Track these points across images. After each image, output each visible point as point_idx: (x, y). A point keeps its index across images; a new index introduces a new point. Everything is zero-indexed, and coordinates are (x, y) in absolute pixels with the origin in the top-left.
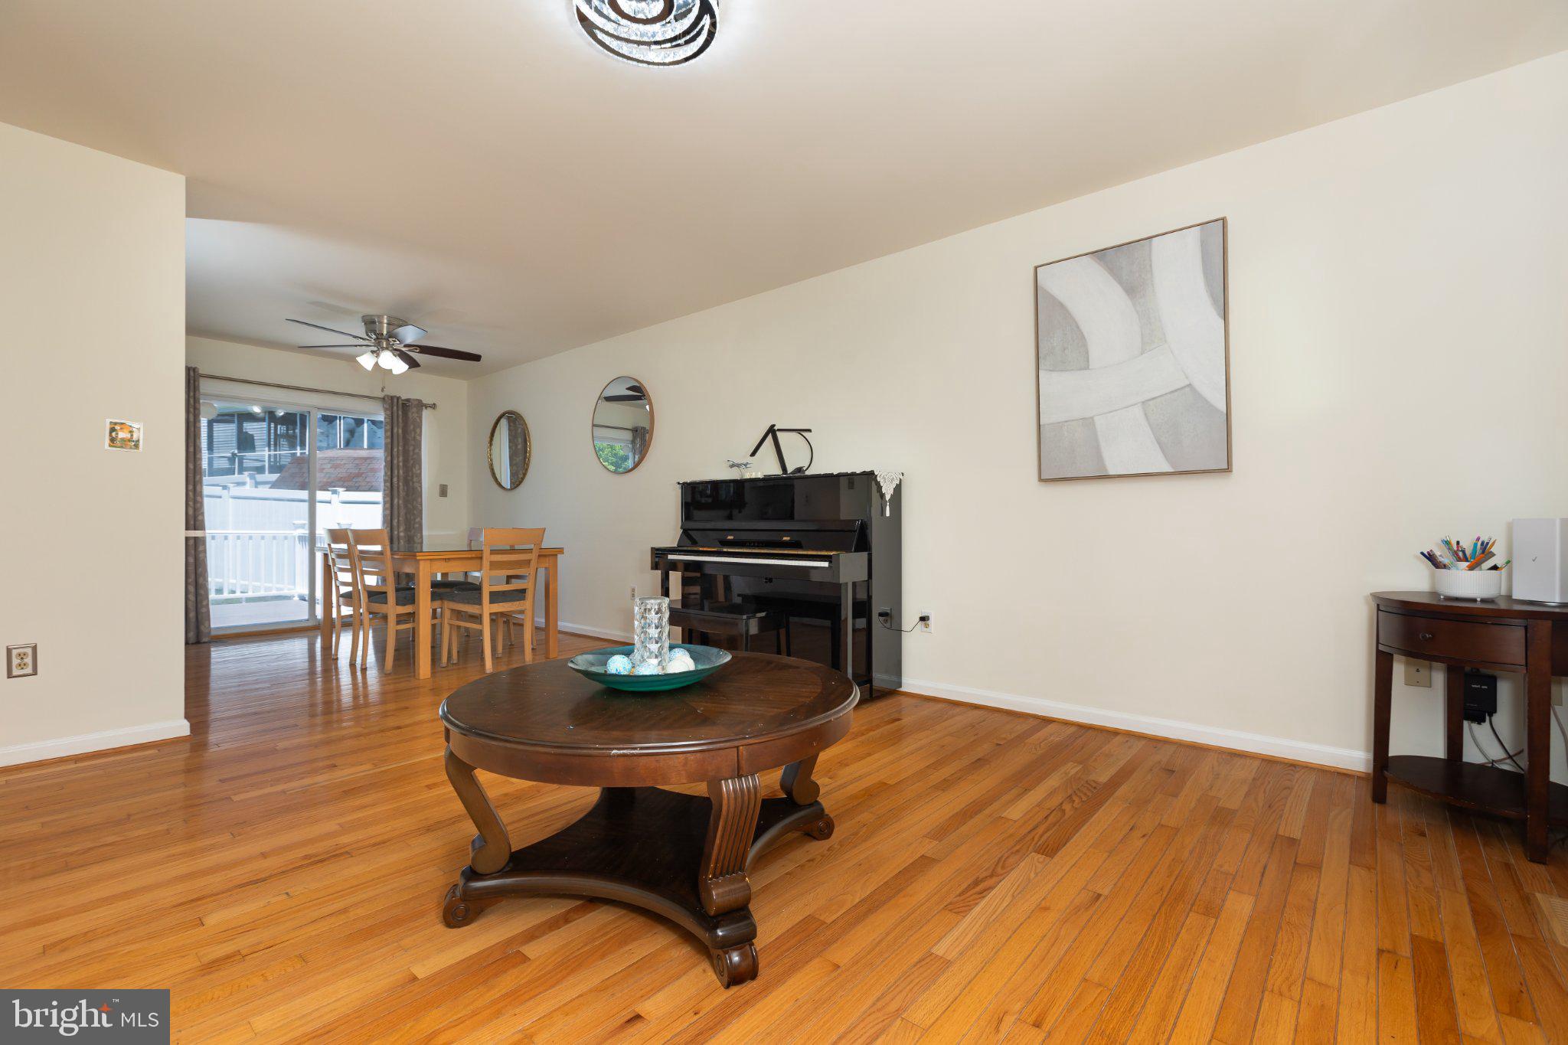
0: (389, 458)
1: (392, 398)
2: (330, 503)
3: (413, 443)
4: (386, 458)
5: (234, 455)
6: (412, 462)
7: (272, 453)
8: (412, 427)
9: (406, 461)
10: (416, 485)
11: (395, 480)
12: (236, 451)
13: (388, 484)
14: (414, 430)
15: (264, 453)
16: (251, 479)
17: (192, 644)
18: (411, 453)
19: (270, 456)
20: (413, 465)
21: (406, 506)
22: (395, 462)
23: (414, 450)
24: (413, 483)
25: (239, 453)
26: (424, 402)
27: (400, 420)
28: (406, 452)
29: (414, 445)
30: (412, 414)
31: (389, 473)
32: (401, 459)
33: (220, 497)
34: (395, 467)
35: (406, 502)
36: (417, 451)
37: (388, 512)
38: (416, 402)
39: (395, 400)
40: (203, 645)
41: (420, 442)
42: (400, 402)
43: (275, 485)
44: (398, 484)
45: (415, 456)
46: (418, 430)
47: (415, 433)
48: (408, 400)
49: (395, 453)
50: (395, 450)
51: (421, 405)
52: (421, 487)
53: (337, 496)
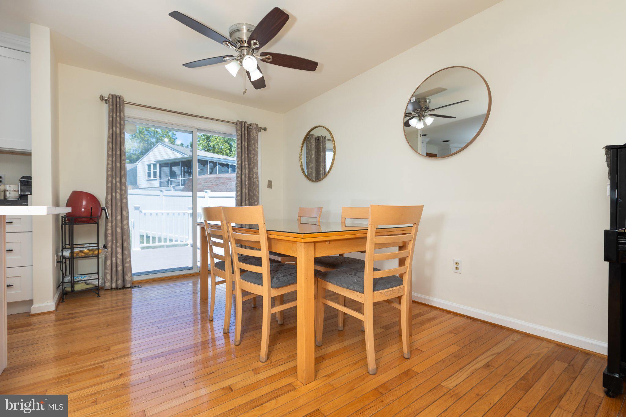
0: (240, 162)
1: (241, 123)
2: (204, 197)
3: (253, 152)
4: (238, 162)
5: (169, 180)
6: (253, 165)
7: (183, 178)
8: (253, 142)
9: (249, 165)
10: (255, 180)
11: (243, 176)
12: (169, 178)
13: (239, 179)
14: (254, 144)
15: (179, 179)
16: (173, 189)
17: (120, 289)
18: (252, 159)
19: (181, 180)
20: (254, 167)
21: (249, 194)
22: (243, 164)
23: (254, 157)
24: (254, 179)
25: (170, 179)
26: (260, 126)
27: (246, 137)
28: (249, 159)
29: (254, 154)
30: (253, 134)
31: (240, 172)
32: (247, 162)
33: (160, 196)
34: (243, 168)
35: (249, 191)
36: (256, 157)
37: (239, 198)
38: (255, 126)
39: (243, 124)
40: (127, 290)
41: (257, 151)
42: (246, 126)
43: (182, 190)
44: (245, 179)
45: (255, 161)
46: (256, 144)
47: (255, 146)
48: (250, 125)
49: (243, 159)
50: (243, 156)
51: (259, 129)
52: (258, 181)
53: (207, 194)
